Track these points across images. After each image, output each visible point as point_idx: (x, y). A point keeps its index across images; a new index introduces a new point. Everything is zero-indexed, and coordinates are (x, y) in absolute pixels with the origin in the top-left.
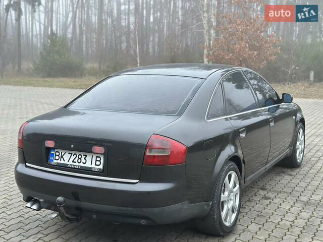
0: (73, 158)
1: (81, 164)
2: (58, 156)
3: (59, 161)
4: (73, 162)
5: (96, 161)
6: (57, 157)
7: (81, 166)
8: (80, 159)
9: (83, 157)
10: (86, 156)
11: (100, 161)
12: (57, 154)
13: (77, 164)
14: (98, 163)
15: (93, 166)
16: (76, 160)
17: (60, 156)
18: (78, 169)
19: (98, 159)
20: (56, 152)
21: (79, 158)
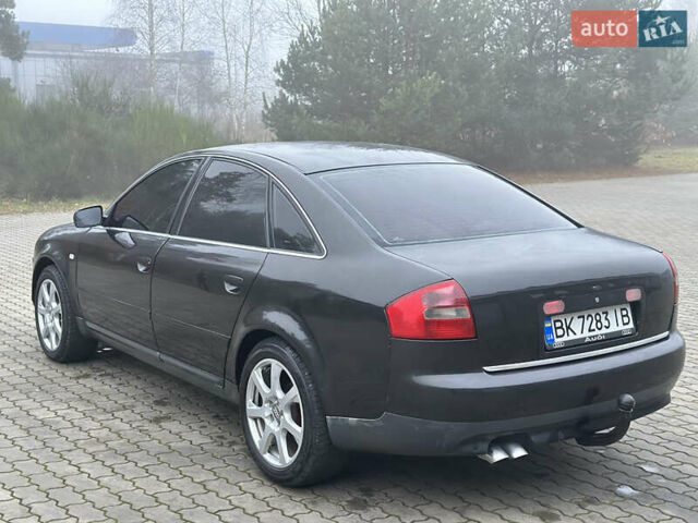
0: (587, 323)
1: (604, 331)
2: (561, 327)
3: (566, 338)
4: (590, 330)
5: (623, 316)
6: (560, 332)
7: (606, 334)
8: (600, 321)
9: (603, 316)
10: (607, 313)
11: (627, 315)
12: (558, 324)
13: (597, 332)
14: (626, 320)
15: (621, 327)
16: (594, 327)
17: (564, 327)
18: (603, 340)
19: (624, 313)
20: (555, 322)
21: (597, 321)
